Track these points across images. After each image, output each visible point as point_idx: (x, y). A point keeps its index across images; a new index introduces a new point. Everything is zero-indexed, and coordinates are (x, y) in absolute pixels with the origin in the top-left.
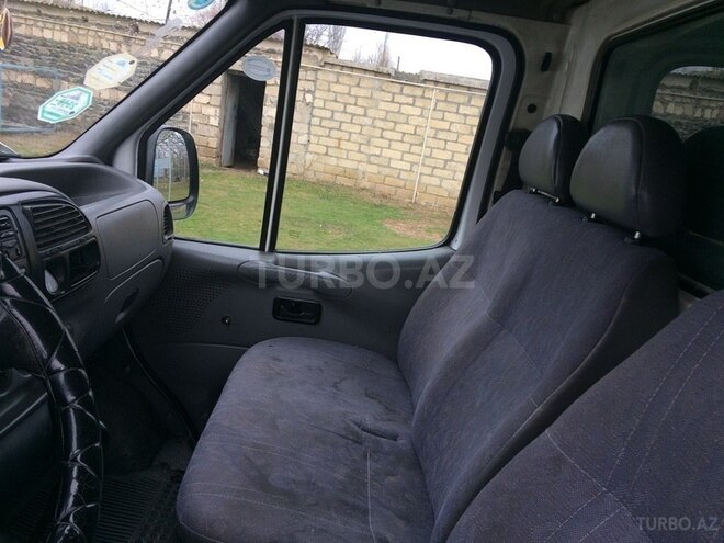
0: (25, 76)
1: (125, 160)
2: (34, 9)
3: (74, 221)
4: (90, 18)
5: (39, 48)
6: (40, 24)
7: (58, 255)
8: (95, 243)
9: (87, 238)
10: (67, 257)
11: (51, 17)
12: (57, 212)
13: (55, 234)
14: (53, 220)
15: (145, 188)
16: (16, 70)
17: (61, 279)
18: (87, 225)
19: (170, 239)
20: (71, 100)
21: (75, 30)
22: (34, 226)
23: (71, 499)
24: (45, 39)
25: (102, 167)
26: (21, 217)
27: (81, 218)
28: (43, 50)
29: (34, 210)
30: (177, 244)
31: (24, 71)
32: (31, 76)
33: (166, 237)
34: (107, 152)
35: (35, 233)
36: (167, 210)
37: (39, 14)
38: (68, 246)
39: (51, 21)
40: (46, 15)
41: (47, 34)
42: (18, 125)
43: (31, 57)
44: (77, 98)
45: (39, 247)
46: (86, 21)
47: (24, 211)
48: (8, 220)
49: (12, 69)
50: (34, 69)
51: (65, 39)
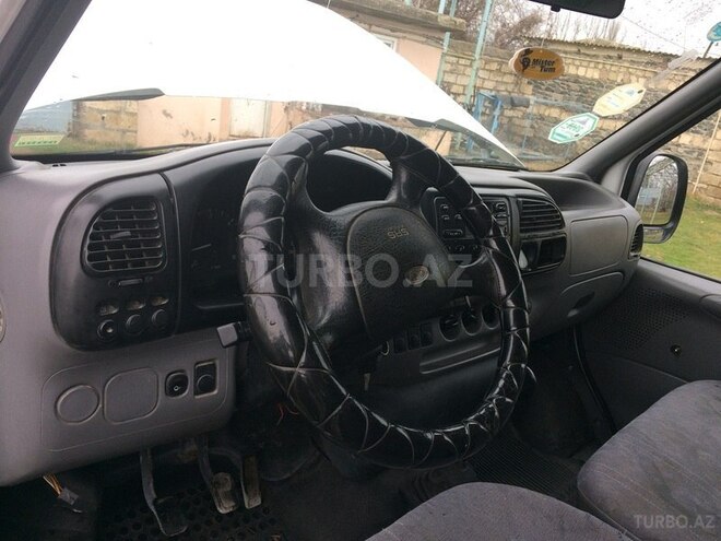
0: (552, 110)
1: (613, 180)
2: (574, 49)
3: (552, 217)
4: (625, 55)
5: (570, 84)
6: (577, 63)
7: (533, 240)
8: (564, 239)
9: (559, 233)
10: (540, 244)
11: (588, 55)
12: (542, 207)
13: (535, 224)
14: (537, 213)
15: (624, 206)
16: (546, 105)
17: (531, 259)
18: (562, 223)
19: (636, 256)
20: (578, 124)
21: (608, 67)
22: (521, 214)
23: (498, 390)
24: (578, 76)
25: (591, 184)
26: (514, 206)
27: (558, 217)
28: (574, 86)
29: (525, 202)
30: (642, 264)
31: (553, 106)
32: (558, 110)
33: (632, 254)
34: (598, 172)
35: (521, 219)
36: (640, 229)
37: (579, 53)
38: (543, 235)
39: (588, 59)
40: (584, 54)
41: (581, 72)
42: (537, 154)
43: (562, 93)
44: (584, 123)
45: (522, 231)
46: (620, 57)
47: (517, 202)
48: (505, 205)
49: (544, 104)
50: (562, 104)
51: (596, 76)
